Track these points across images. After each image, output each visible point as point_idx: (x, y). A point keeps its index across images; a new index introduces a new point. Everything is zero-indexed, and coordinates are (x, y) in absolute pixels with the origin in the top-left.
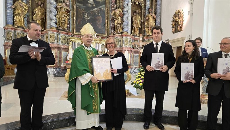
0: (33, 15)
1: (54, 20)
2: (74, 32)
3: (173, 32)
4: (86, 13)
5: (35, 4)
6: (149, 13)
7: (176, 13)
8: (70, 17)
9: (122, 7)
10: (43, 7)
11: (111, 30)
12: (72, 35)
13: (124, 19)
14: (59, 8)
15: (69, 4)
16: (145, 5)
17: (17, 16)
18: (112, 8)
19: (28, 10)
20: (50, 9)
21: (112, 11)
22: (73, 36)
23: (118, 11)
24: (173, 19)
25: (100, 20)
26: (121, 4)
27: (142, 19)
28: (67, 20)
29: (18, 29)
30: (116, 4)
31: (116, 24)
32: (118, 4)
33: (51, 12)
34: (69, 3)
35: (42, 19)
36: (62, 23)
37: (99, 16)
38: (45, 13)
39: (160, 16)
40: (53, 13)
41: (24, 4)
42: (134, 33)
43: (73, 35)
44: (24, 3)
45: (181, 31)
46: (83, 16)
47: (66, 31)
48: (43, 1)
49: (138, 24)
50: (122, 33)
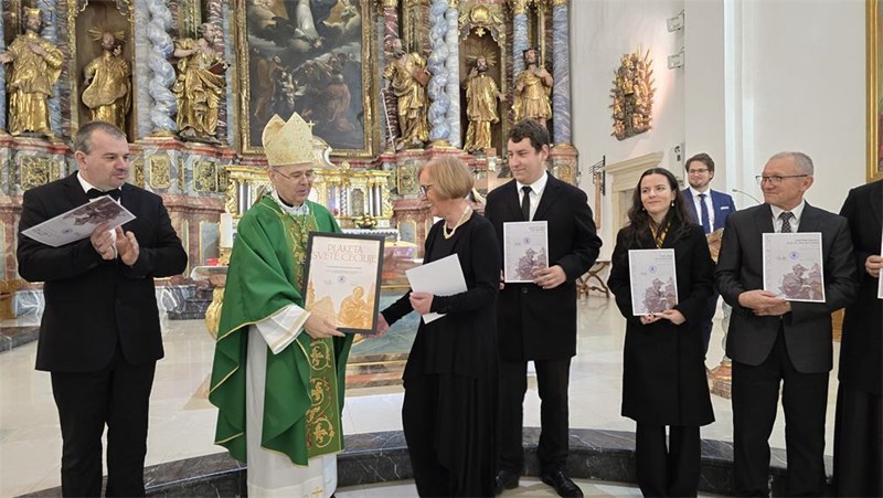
0: (82, 87)
1: (163, 103)
2: (245, 147)
3: (617, 136)
4: (287, 72)
5: (89, 47)
6: (527, 66)
7: (624, 63)
8: (229, 91)
9: (424, 47)
10: (121, 54)
11: (388, 134)
12: (235, 155)
13: (434, 91)
14: (182, 58)
15: (223, 42)
16: (510, 39)
17: (21, 93)
18: (388, 53)
19: (64, 68)
20: (147, 61)
21: (386, 61)
22: (241, 160)
23: (408, 64)
24: (614, 87)
25: (341, 98)
26: (420, 37)
27: (500, 91)
28: (214, 103)
29: (26, 141)
30: (401, 36)
31: (405, 112)
32: (407, 37)
33: (151, 73)
34: (221, 37)
35: (117, 101)
36: (197, 114)
37: (336, 82)
38: (131, 77)
39: (565, 79)
40: (160, 79)
41: (46, 45)
42: (474, 143)
43: (238, 159)
44: (47, 41)
45: (645, 130)
46: (277, 84)
47: (212, 144)
48: (120, 35)
49: (486, 107)
50: (426, 144)
